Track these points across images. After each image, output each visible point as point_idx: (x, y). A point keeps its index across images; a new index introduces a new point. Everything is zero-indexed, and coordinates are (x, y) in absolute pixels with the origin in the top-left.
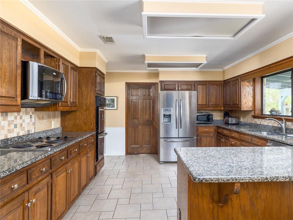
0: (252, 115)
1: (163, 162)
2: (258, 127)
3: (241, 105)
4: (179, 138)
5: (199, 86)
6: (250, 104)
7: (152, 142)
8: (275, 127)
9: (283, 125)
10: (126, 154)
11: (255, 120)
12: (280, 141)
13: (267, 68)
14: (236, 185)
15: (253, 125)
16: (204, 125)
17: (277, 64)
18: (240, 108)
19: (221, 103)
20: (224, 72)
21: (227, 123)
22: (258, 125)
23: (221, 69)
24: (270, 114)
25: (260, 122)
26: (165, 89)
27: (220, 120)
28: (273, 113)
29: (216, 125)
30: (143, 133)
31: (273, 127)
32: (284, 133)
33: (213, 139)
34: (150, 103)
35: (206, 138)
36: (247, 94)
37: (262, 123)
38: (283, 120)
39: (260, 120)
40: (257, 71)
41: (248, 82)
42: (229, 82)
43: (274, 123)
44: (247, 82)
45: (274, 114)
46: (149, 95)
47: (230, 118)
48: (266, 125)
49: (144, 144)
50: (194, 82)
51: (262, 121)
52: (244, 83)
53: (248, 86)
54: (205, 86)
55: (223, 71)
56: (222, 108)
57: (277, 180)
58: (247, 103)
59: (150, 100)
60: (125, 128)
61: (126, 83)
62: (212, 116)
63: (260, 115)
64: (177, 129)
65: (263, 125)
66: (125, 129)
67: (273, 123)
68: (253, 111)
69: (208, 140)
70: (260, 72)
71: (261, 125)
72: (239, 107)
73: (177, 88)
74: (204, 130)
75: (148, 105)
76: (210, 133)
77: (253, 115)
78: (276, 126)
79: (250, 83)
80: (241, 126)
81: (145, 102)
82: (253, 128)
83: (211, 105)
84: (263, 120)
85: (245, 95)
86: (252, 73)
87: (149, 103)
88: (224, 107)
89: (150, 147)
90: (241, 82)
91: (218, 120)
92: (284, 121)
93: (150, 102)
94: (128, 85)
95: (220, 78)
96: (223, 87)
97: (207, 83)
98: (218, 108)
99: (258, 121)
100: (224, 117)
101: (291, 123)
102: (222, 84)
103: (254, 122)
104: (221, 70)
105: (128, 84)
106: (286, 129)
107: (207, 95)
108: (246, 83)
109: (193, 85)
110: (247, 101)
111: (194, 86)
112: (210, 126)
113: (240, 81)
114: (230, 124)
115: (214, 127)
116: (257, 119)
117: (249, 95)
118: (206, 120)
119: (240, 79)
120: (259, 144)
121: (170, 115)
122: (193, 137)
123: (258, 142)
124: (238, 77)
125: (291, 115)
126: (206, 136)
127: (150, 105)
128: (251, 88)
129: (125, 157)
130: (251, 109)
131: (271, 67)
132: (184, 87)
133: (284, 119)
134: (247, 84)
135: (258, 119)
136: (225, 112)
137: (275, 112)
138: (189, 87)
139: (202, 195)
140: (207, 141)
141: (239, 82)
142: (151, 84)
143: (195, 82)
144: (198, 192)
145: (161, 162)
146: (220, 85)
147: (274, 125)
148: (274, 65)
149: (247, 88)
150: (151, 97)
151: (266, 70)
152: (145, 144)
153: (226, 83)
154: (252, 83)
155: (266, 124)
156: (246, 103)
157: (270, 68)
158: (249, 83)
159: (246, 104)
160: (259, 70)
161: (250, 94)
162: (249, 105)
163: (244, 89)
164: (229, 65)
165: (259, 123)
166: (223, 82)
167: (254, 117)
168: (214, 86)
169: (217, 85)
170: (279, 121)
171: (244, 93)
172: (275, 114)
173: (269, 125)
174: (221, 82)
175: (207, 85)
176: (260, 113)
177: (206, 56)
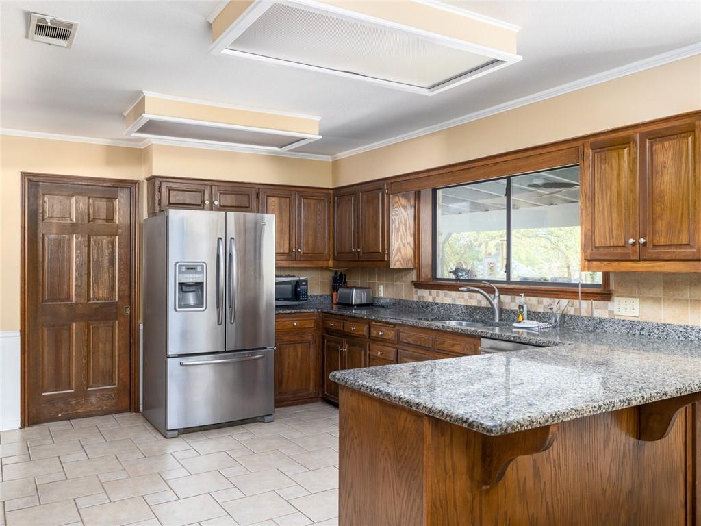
0: (413, 282)
1: (177, 432)
2: (429, 309)
3: (388, 254)
4: (226, 352)
5: (272, 200)
6: (409, 251)
7: (121, 375)
8: (471, 307)
9: (495, 302)
10: (23, 425)
11: (419, 294)
12: (512, 339)
13: (463, 167)
14: (551, 429)
15: (414, 305)
16: (289, 312)
17: (489, 162)
18: (388, 262)
19: (328, 251)
20: (336, 165)
21: (346, 304)
22: (427, 305)
23: (329, 157)
24: (454, 278)
25: (434, 298)
26: (170, 203)
27: (321, 296)
28: (460, 274)
29: (320, 310)
30: (88, 347)
31: (467, 307)
32: (497, 321)
33: (312, 350)
34: (113, 246)
35: (295, 348)
36: (402, 228)
37: (438, 300)
38: (495, 291)
39: (434, 292)
40: (437, 172)
41: (405, 197)
42: (353, 194)
43: (470, 298)
44: (403, 196)
45: (462, 278)
46: (110, 219)
47: (354, 290)
48: (449, 304)
49: (91, 384)
50: (257, 187)
51: (438, 296)
52: (397, 199)
53: (404, 207)
54: (288, 199)
55: (333, 162)
56: (330, 263)
57: (613, 407)
58: (403, 251)
59: (111, 236)
60: (19, 334)
61: (24, 175)
62: (306, 285)
63: (430, 279)
64: (220, 326)
65: (442, 304)
66: (19, 338)
67: (467, 298)
68: (415, 271)
69: (299, 353)
70: (444, 175)
71: (437, 304)
72: (385, 260)
73: (207, 202)
74: (290, 326)
75: (107, 252)
76: (304, 333)
77: (415, 279)
78: (474, 305)
79: (409, 201)
80: (380, 309)
81: (95, 242)
82: (414, 312)
83: (304, 253)
84: (441, 292)
85: (398, 230)
86: (421, 176)
87: (110, 246)
88: (334, 259)
89: (112, 389)
90: (391, 196)
91: (316, 296)
92: (497, 294)
93: (113, 244)
94: (30, 181)
95: (325, 181)
96: (331, 204)
97: (293, 193)
98: (321, 264)
99: (428, 296)
100: (333, 287)
101: (510, 296)
102: (332, 197)
103: (415, 299)
104: (329, 159)
105: (32, 179)
106: (501, 311)
107: (291, 226)
108: (401, 199)
109: (254, 196)
110: (402, 245)
111: (258, 198)
112: (303, 312)
113: (387, 194)
114: (355, 305)
115: (314, 316)
116: (424, 290)
117: (406, 231)
118: (290, 297)
119: (387, 189)
120: (456, 349)
121: (200, 285)
122: (266, 348)
123: (453, 345)
124: (381, 182)
125: (505, 280)
126: (294, 342)
127: (113, 252)
128: (411, 212)
129: (18, 435)
130: (410, 265)
131: (474, 167)
132: (229, 200)
133: (498, 288)
134: (403, 201)
135: (428, 291)
136: (336, 273)
137: (464, 273)
138: (244, 201)
139: (453, 473)
140: (297, 356)
141: (385, 195)
142: (116, 185)
143: (260, 186)
144: (445, 469)
145: (168, 433)
146: (327, 199)
147: (469, 304)
148: (483, 163)
149: (403, 210)
150: (118, 227)
151: (462, 171)
152: (96, 383)
153: (341, 195)
154: (412, 202)
155: (448, 301)
156: (399, 250)
157: (472, 170)
158: (406, 200)
159: (400, 253)
160: (441, 171)
161: (410, 228)
162: (406, 253)
163: (397, 215)
164: (357, 149)
165: (430, 300)
166: (331, 192)
167: (418, 285)
168: (309, 200)
169: (319, 200)
170: (488, 293)
171: (397, 226)
172: (466, 277)
173: (457, 303)
174: (326, 192)
175: (293, 197)
176: (429, 276)
177: (318, 119)
